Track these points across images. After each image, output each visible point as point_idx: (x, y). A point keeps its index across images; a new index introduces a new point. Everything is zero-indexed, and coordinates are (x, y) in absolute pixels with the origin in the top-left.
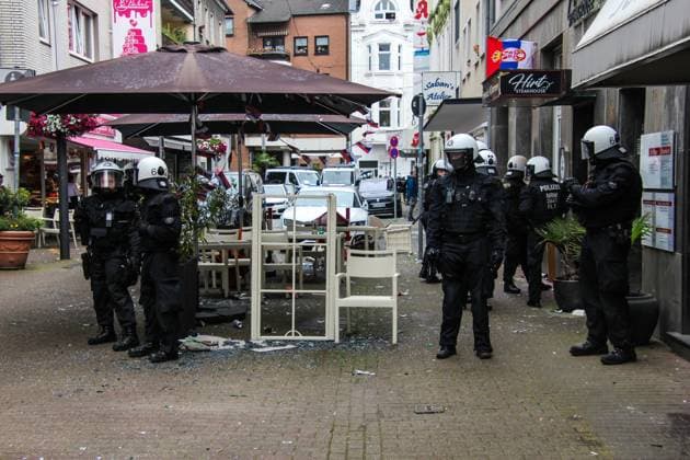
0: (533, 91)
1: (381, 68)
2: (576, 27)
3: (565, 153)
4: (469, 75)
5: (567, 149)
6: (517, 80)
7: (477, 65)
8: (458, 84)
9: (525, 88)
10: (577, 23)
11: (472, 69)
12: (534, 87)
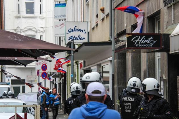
0: (145, 45)
1: (27, 12)
2: (168, 8)
3: (164, 80)
4: (97, 25)
5: (164, 78)
6: (136, 39)
7: (103, 19)
8: (89, 30)
9: (141, 44)
10: (169, 5)
11: (100, 22)
12: (146, 43)
